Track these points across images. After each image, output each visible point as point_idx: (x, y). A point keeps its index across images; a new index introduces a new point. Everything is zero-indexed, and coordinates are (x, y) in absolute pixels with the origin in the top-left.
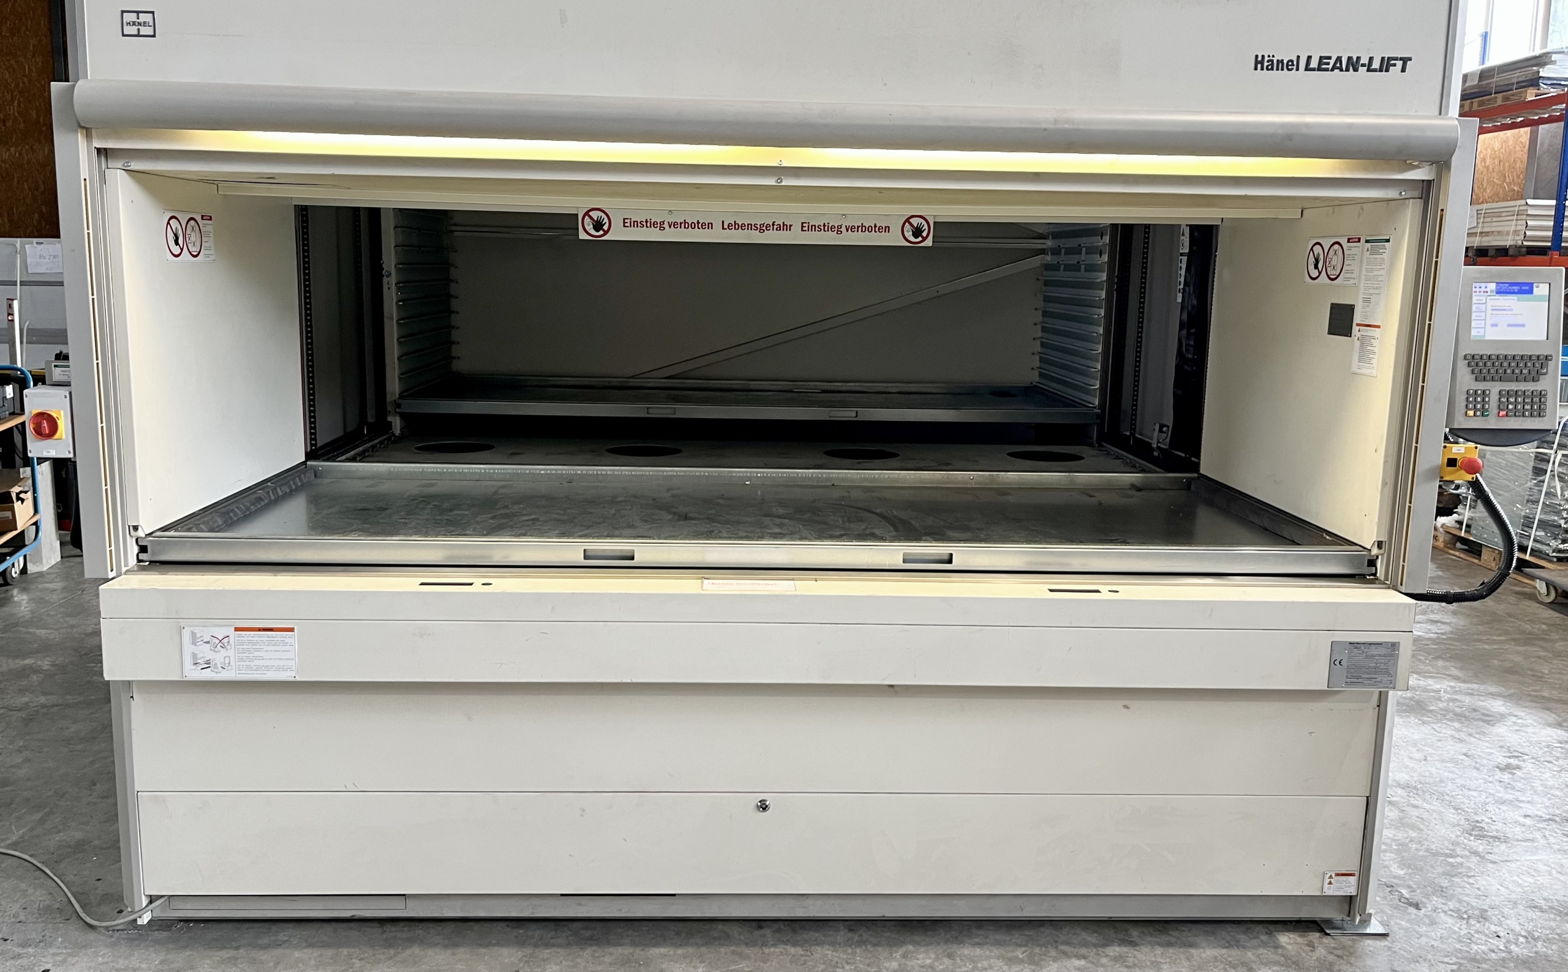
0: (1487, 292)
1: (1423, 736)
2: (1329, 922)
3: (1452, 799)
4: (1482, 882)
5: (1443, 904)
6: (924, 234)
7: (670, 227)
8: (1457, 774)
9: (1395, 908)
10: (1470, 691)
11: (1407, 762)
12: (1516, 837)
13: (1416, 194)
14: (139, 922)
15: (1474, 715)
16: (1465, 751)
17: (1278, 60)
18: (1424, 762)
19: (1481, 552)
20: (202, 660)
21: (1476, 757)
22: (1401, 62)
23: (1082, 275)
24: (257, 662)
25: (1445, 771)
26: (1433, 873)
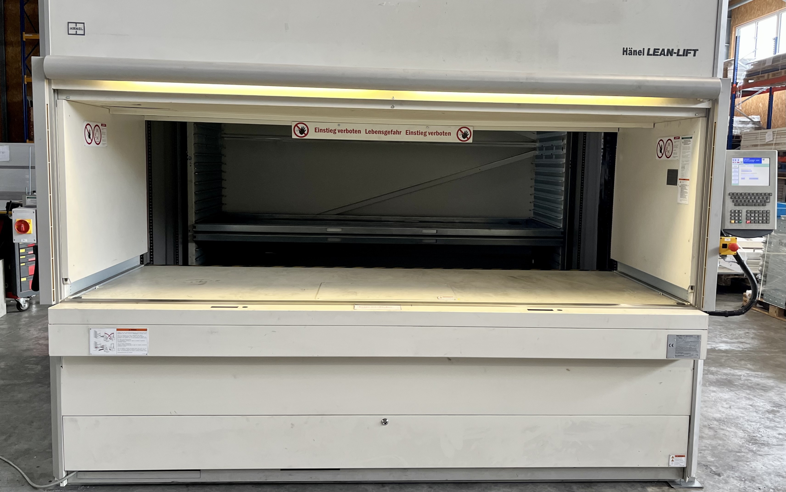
0: (739, 162)
1: (730, 397)
2: (673, 482)
3: (742, 426)
4: (754, 464)
5: (733, 474)
6: (468, 136)
7: (339, 132)
8: (746, 415)
9: (708, 476)
10: (757, 376)
11: (720, 409)
12: (774, 444)
13: (703, 115)
14: (61, 485)
15: (757, 387)
16: (751, 403)
17: (634, 51)
18: (729, 409)
19: (769, 308)
20: (100, 345)
21: (757, 406)
22: (693, 52)
23: (553, 161)
24: (127, 347)
25: (740, 413)
26: (729, 460)
